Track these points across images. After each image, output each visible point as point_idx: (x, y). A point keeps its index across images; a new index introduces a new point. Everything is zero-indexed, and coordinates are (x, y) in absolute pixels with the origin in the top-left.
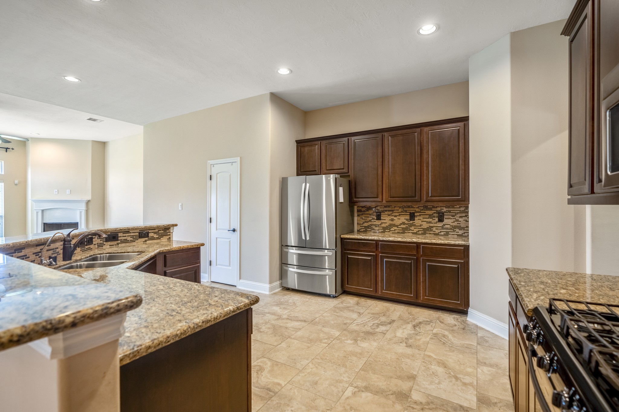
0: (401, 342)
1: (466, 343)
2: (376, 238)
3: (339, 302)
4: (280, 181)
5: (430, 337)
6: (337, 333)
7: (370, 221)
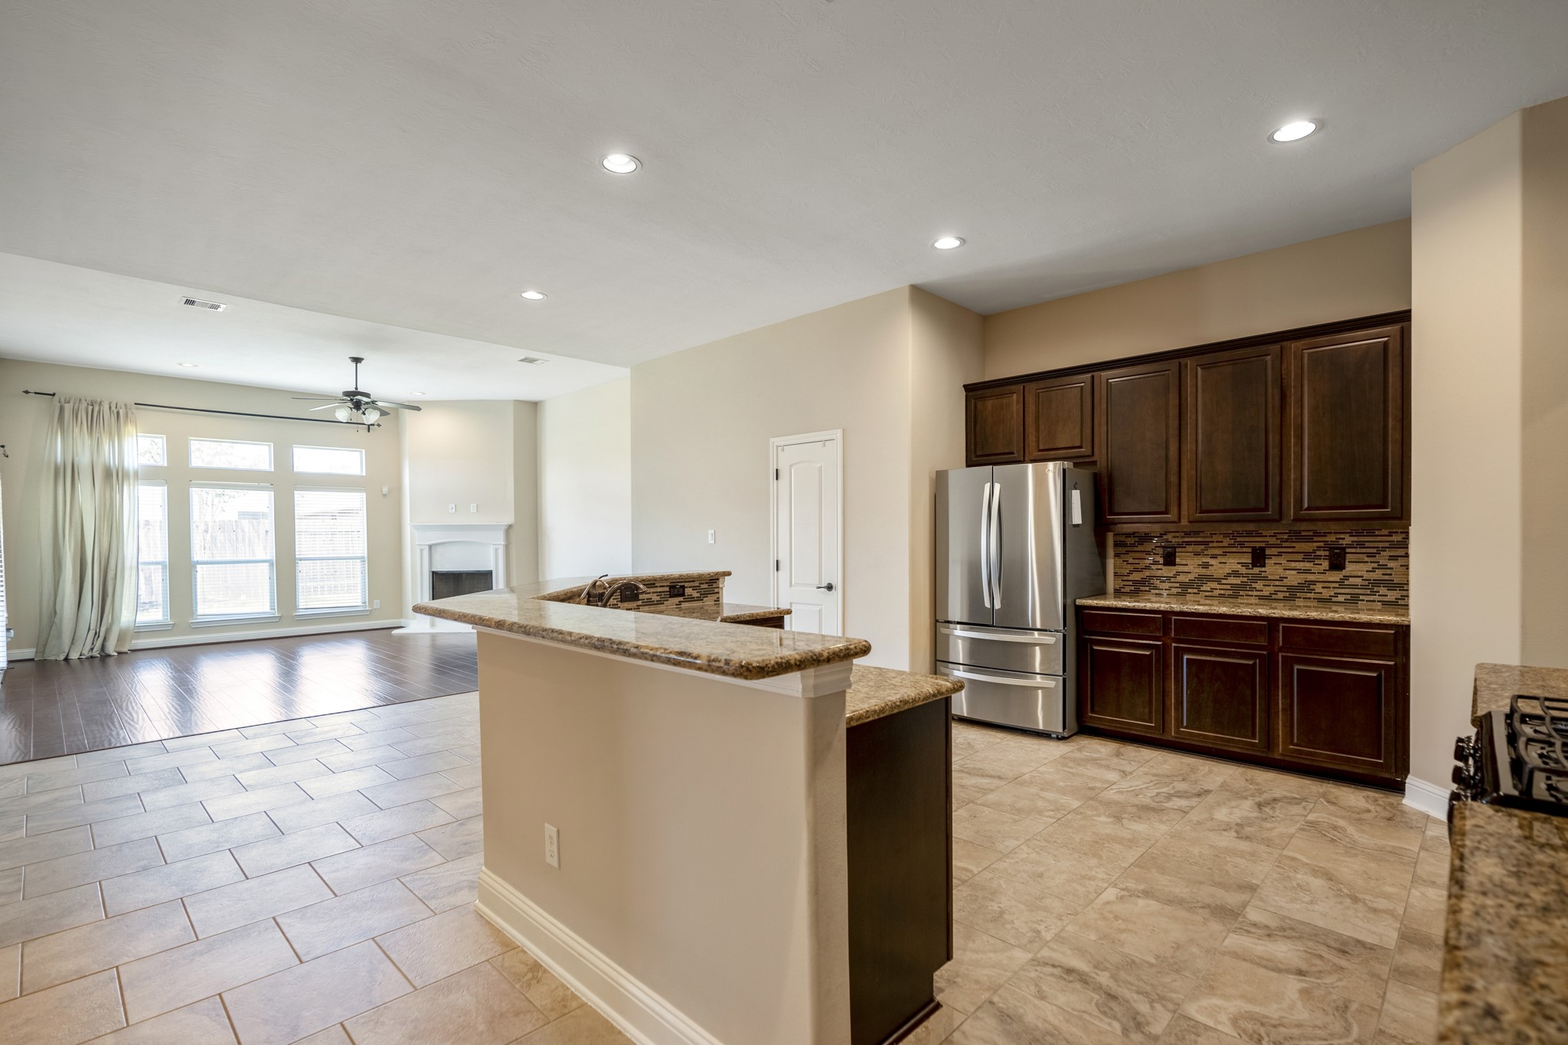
0: (1225, 830)
1: (1390, 844)
2: (1163, 607)
3: (1071, 749)
4: (931, 478)
5: (1298, 826)
6: (1075, 804)
7: (1147, 568)
